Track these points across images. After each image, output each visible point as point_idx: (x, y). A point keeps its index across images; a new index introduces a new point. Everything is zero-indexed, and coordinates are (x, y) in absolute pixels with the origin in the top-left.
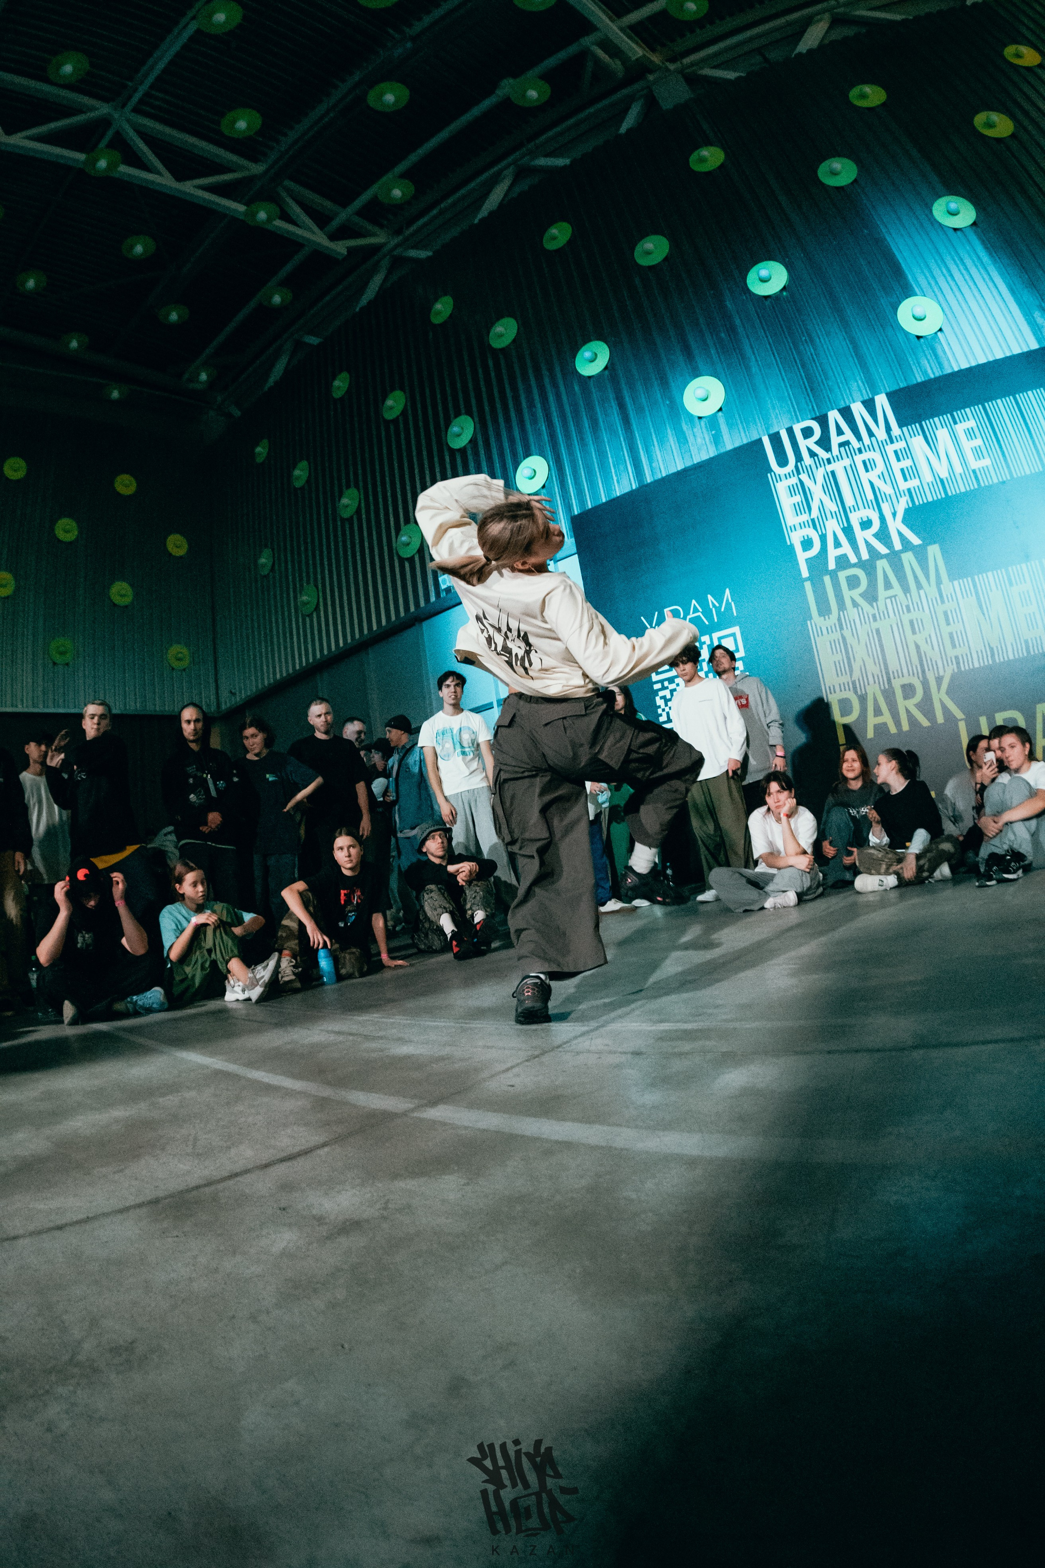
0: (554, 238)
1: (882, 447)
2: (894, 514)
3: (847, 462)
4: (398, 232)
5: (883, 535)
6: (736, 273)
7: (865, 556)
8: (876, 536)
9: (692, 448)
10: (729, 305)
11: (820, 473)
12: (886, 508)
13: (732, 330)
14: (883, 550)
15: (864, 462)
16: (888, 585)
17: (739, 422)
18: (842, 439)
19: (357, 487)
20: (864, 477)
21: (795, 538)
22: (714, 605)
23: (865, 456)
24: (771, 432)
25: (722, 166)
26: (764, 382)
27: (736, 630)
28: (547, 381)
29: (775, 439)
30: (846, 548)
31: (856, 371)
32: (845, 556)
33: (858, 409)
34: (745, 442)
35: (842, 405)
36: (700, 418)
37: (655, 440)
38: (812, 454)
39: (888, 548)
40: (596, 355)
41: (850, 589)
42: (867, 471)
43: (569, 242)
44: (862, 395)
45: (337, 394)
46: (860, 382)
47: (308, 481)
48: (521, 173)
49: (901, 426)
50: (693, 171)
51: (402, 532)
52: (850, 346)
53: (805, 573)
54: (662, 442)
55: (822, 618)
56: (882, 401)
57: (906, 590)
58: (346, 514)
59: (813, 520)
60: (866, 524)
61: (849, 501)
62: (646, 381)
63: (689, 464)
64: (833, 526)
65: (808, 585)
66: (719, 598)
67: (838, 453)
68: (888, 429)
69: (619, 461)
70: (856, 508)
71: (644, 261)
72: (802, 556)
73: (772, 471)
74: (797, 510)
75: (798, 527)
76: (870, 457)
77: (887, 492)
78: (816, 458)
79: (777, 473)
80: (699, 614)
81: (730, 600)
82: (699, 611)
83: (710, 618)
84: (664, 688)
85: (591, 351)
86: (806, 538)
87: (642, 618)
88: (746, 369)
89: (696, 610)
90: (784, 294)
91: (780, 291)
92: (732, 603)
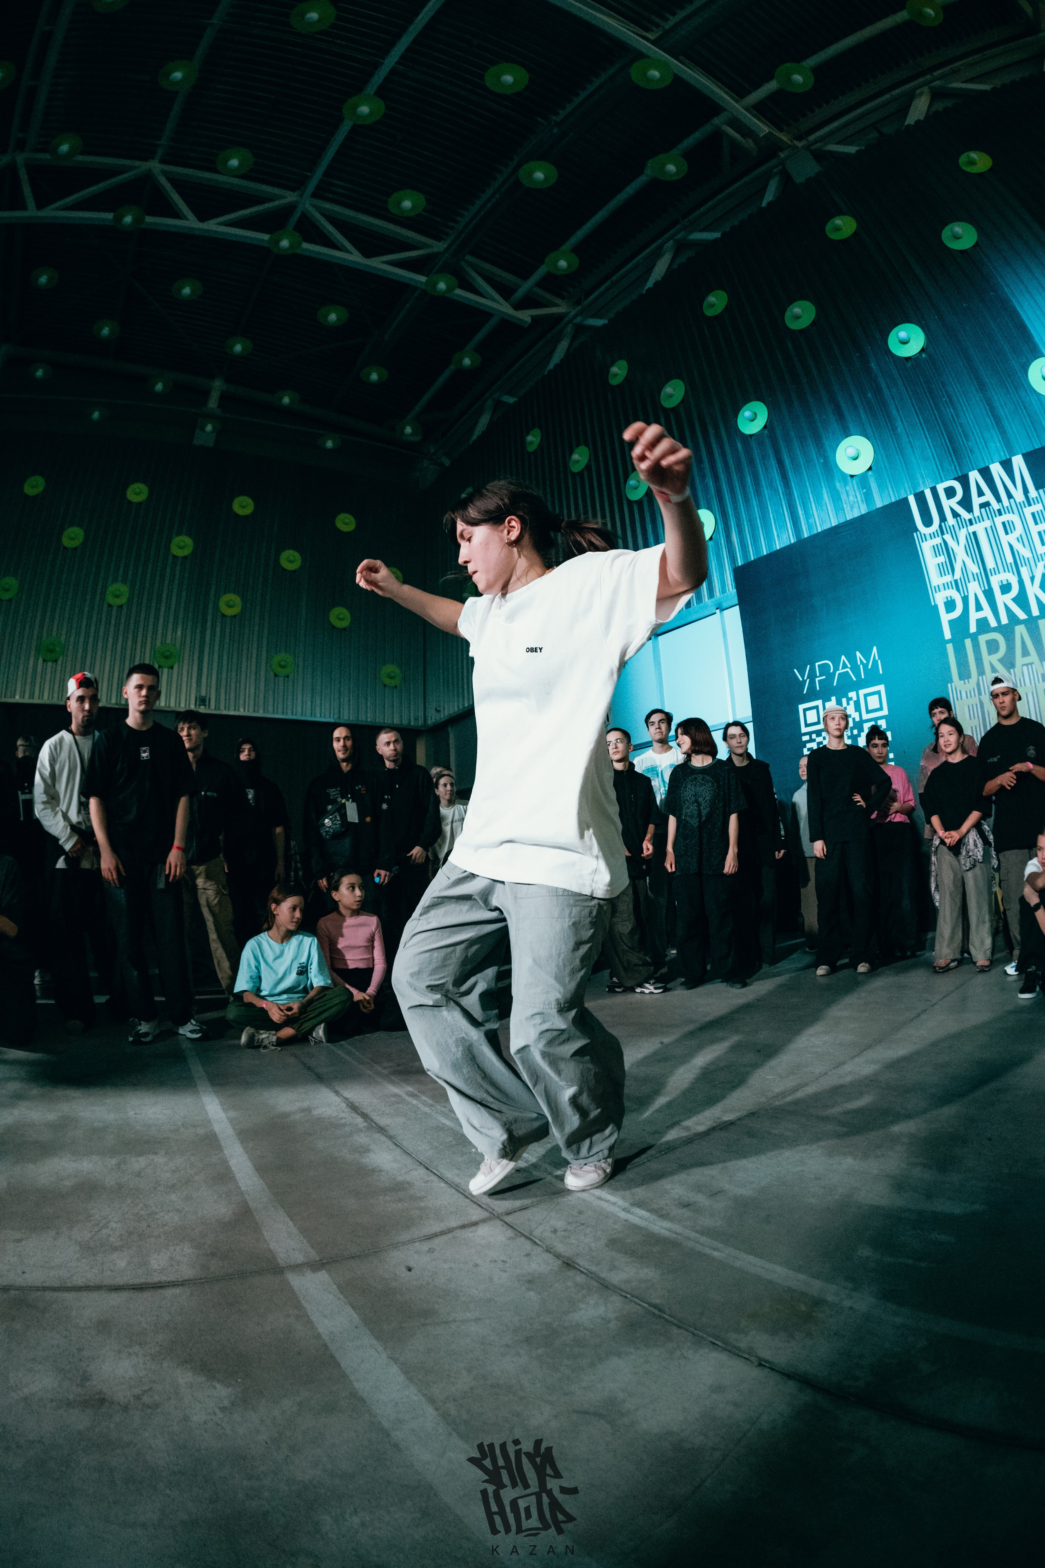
0: (712, 305)
1: (1020, 509)
2: (1032, 579)
3: (987, 523)
4: (578, 303)
5: (1022, 600)
6: (878, 336)
7: (1004, 620)
8: (1014, 600)
9: (845, 506)
10: (874, 367)
11: (962, 533)
12: (1024, 571)
13: (878, 391)
14: (1022, 615)
15: (1004, 523)
16: (1025, 652)
17: (888, 481)
18: (983, 500)
20: (1004, 539)
21: (939, 599)
22: (862, 662)
23: (1005, 518)
24: (918, 491)
25: (855, 234)
26: (910, 442)
27: (881, 688)
28: (713, 439)
29: (921, 497)
30: (987, 612)
31: (994, 433)
32: (985, 620)
33: (996, 470)
34: (893, 500)
35: (982, 466)
36: (852, 476)
37: (811, 496)
38: (955, 515)
39: (1026, 613)
40: (756, 414)
41: (990, 654)
42: (1007, 533)
43: (726, 309)
44: (1000, 456)
45: (531, 448)
46: (996, 442)
48: (681, 247)
49: (1037, 489)
50: (831, 239)
52: (987, 408)
53: (948, 635)
54: (818, 499)
55: (962, 681)
56: (1018, 462)
57: (1042, 657)
59: (956, 581)
60: (1006, 588)
61: (990, 564)
62: (802, 440)
63: (842, 521)
64: (974, 589)
65: (950, 647)
66: (867, 655)
67: (979, 514)
68: (1026, 491)
69: (779, 516)
70: (996, 571)
71: (794, 325)
72: (945, 618)
73: (918, 530)
74: (942, 572)
75: (942, 587)
76: (1010, 519)
77: (1026, 557)
78: (958, 518)
79: (922, 532)
80: (848, 670)
81: (877, 658)
82: (847, 667)
83: (857, 674)
84: (812, 740)
85: (749, 410)
86: (949, 599)
87: (795, 670)
88: (893, 430)
89: (845, 666)
90: (924, 355)
91: (920, 352)
92: (879, 661)
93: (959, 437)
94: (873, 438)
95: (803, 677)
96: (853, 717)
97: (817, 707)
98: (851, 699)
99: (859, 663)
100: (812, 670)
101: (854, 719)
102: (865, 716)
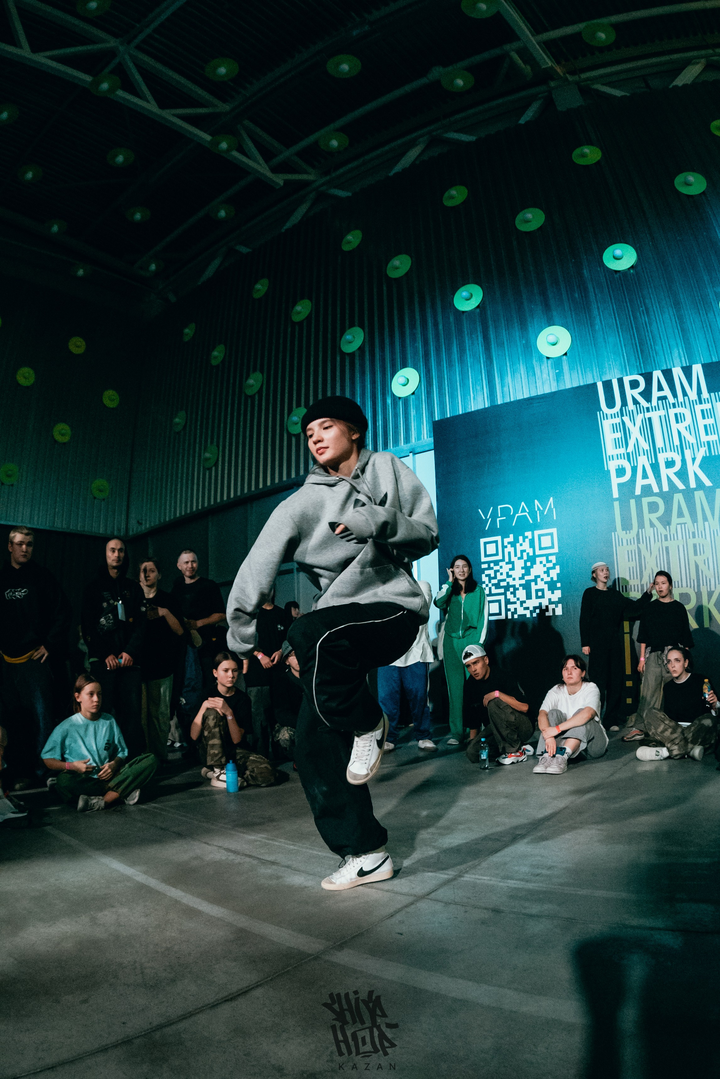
0: (452, 197)
1: (692, 404)
2: (694, 460)
3: (662, 413)
4: (326, 174)
5: (683, 474)
6: (595, 249)
7: (666, 488)
8: (677, 474)
9: (538, 382)
10: (585, 273)
11: (639, 418)
12: (688, 453)
13: (584, 292)
14: (681, 486)
15: (676, 415)
16: (680, 514)
17: (579, 367)
18: (661, 394)
19: (262, 372)
20: (674, 426)
21: (612, 466)
22: (539, 509)
23: (678, 410)
24: (605, 380)
25: (598, 163)
26: (604, 338)
27: (554, 531)
28: (429, 311)
29: (608, 385)
30: (651, 480)
31: (679, 341)
32: (649, 486)
33: (677, 373)
34: (582, 384)
35: (665, 368)
36: (548, 358)
37: (509, 370)
38: (635, 402)
39: (684, 485)
40: (471, 295)
41: (650, 512)
42: (677, 422)
43: (464, 202)
44: (682, 362)
45: (256, 296)
46: (681, 350)
47: (223, 361)
48: (433, 142)
49: (709, 390)
50: (574, 162)
51: (293, 413)
52: (678, 322)
53: (616, 494)
54: (516, 372)
55: (624, 531)
56: (697, 369)
57: (694, 520)
58: (249, 392)
59: (628, 454)
60: (670, 464)
61: (659, 443)
62: (509, 322)
63: (534, 394)
64: (643, 461)
65: (616, 504)
66: (544, 504)
67: (656, 405)
68: (699, 393)
70: (664, 450)
71: (523, 228)
72: (615, 481)
73: (601, 410)
74: (617, 444)
75: (615, 457)
76: (682, 412)
77: (691, 442)
78: (638, 405)
79: (605, 413)
80: (526, 514)
81: (552, 507)
82: (526, 512)
83: (534, 518)
84: (489, 568)
85: (468, 291)
86: (620, 467)
87: (480, 510)
88: (591, 326)
89: (524, 510)
90: (632, 271)
91: (629, 269)
92: (554, 509)
93: (648, 341)
94: (572, 329)
95: (486, 517)
96: (527, 551)
97: (496, 542)
98: (527, 537)
99: (536, 510)
100: (495, 510)
101: (528, 554)
102: (538, 552)
